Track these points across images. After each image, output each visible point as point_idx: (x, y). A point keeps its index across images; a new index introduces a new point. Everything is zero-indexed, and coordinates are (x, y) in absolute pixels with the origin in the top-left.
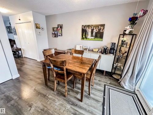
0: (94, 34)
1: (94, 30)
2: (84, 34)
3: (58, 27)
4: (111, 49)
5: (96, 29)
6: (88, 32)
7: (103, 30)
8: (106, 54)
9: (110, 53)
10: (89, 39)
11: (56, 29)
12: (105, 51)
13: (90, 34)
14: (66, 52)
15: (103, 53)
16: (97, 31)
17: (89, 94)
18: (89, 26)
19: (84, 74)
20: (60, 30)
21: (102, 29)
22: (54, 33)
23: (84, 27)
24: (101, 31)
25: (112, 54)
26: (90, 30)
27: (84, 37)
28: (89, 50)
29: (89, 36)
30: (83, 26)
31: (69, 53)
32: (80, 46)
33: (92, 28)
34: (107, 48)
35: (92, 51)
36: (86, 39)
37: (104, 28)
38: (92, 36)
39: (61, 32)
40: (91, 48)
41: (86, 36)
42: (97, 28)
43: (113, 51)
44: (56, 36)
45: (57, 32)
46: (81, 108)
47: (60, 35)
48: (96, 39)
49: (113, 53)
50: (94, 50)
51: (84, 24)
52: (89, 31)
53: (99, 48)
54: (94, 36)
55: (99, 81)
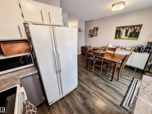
0: (128, 34)
1: (129, 31)
2: (118, 34)
3: (94, 29)
4: (147, 48)
5: (131, 29)
6: (122, 33)
7: (140, 30)
8: (139, 52)
9: (145, 51)
10: (123, 39)
11: (92, 31)
12: (139, 50)
13: (124, 34)
14: (99, 49)
15: (137, 51)
16: (132, 31)
17: (118, 79)
18: (123, 27)
19: (116, 63)
20: (96, 32)
21: (138, 29)
22: (90, 34)
23: (119, 28)
24: (137, 31)
25: (147, 53)
26: (125, 31)
27: (117, 37)
28: (121, 48)
29: (123, 36)
30: (117, 27)
31: (102, 50)
32: (112, 44)
33: (127, 29)
34: (141, 47)
35: (125, 49)
36: (119, 39)
37: (140, 29)
38: (126, 36)
39: (96, 33)
40: (124, 46)
41: (120, 36)
42: (133, 28)
43: (149, 50)
44: (92, 36)
45: (93, 33)
46: (111, 84)
47: (95, 36)
48: (130, 38)
49: (149, 52)
50: (126, 48)
51: (119, 26)
52: (123, 31)
53: (133, 46)
54: (128, 36)
55: (128, 74)
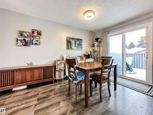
0: (77, 45)
1: (77, 42)
7: (82, 43)
20: (38, 37)
22: (21, 39)
26: (74, 42)
27: (69, 47)
29: (73, 47)
45: (30, 38)
47: (36, 44)
48: (78, 49)
51: (69, 37)
